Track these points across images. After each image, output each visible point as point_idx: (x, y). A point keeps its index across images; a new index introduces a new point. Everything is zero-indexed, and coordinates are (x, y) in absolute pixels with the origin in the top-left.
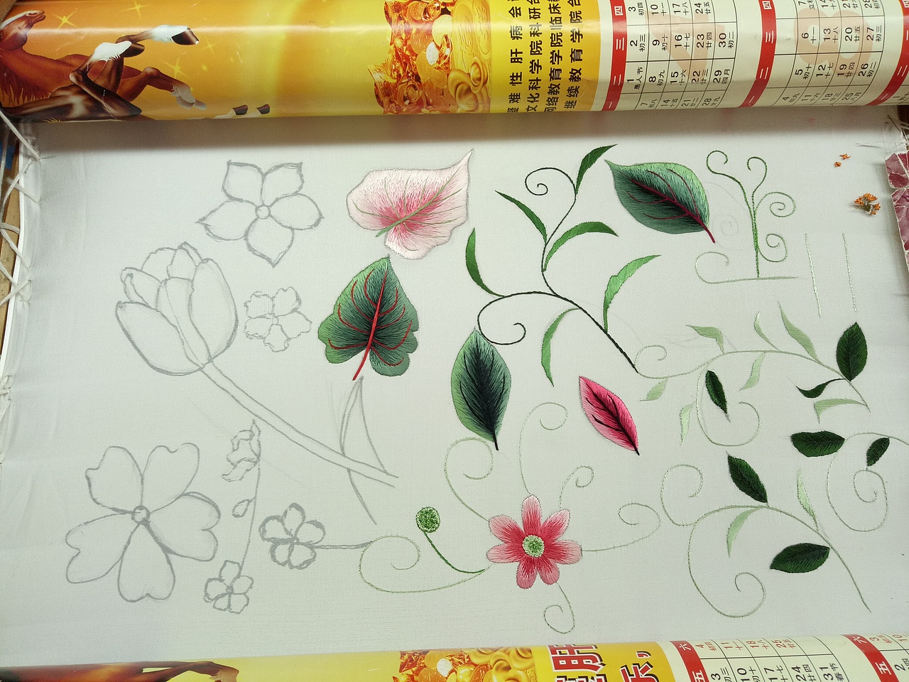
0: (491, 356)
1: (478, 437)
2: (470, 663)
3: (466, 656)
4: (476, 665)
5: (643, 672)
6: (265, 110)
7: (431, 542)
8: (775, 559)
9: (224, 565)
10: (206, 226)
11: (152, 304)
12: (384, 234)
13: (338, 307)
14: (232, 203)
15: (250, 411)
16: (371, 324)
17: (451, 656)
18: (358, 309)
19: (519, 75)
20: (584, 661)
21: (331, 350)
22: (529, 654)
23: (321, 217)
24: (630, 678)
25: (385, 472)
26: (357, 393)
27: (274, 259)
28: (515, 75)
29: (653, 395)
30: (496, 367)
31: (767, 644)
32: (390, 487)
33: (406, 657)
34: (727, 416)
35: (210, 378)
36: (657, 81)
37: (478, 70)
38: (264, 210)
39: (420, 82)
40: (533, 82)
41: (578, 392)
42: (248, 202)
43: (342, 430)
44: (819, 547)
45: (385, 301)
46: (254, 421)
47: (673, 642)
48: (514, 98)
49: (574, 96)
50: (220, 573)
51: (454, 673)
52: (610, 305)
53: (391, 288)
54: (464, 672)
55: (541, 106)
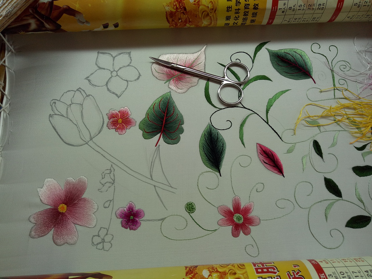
0: (217, 135)
1: (212, 171)
2: (217, 271)
3: (215, 268)
4: (220, 272)
5: (297, 274)
6: (116, 26)
7: (192, 217)
8: (347, 222)
9: (100, 230)
10: (89, 80)
11: (65, 115)
12: (168, 82)
13: (147, 114)
14: (100, 70)
15: (110, 161)
16: (162, 122)
17: (208, 268)
18: (157, 115)
19: (231, 7)
20: (269, 270)
21: (145, 133)
22: (244, 267)
23: (140, 75)
24: (291, 277)
25: (171, 187)
26: (157, 152)
27: (119, 94)
28: (229, 7)
29: (289, 151)
30: (219, 140)
31: (351, 260)
32: (173, 193)
33: (188, 269)
34: (323, 160)
35: (91, 147)
36: (292, 9)
37: (212, 5)
38: (114, 73)
39: (186, 11)
40: (237, 10)
41: (256, 150)
42: (108, 69)
43: (151, 168)
44: (367, 217)
45: (169, 112)
46: (112, 165)
47: (309, 260)
48: (228, 18)
49: (255, 17)
50: (98, 233)
51: (211, 276)
52: (269, 111)
53: (171, 106)
54: (215, 275)
55: (240, 22)
